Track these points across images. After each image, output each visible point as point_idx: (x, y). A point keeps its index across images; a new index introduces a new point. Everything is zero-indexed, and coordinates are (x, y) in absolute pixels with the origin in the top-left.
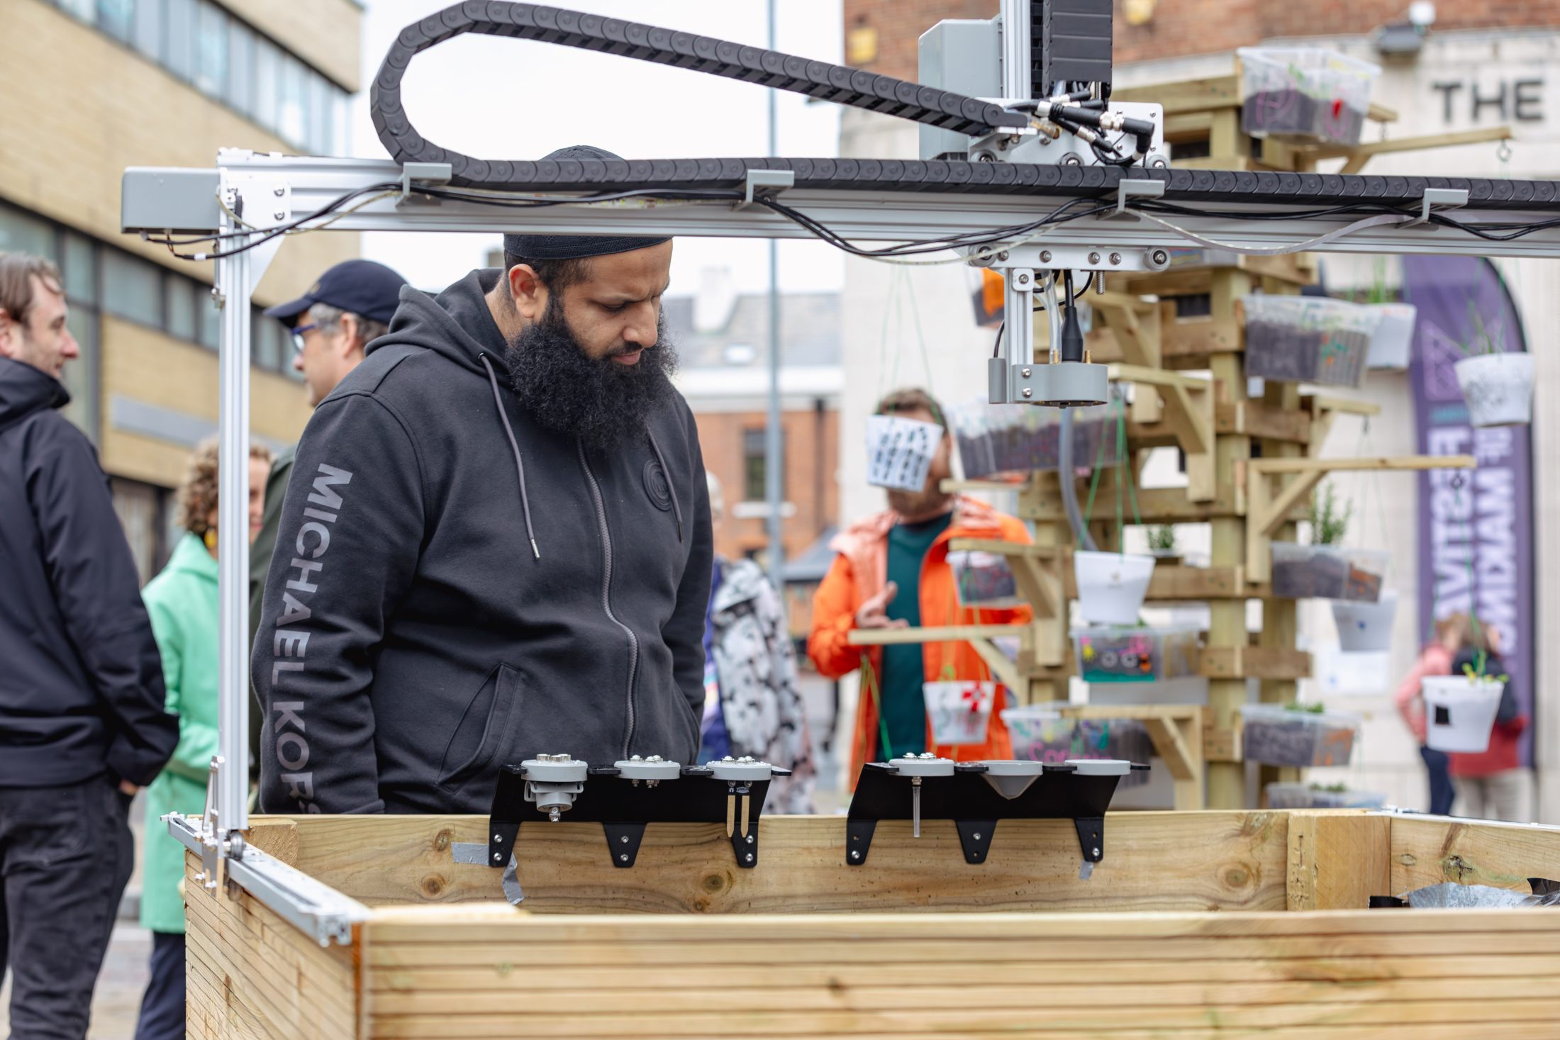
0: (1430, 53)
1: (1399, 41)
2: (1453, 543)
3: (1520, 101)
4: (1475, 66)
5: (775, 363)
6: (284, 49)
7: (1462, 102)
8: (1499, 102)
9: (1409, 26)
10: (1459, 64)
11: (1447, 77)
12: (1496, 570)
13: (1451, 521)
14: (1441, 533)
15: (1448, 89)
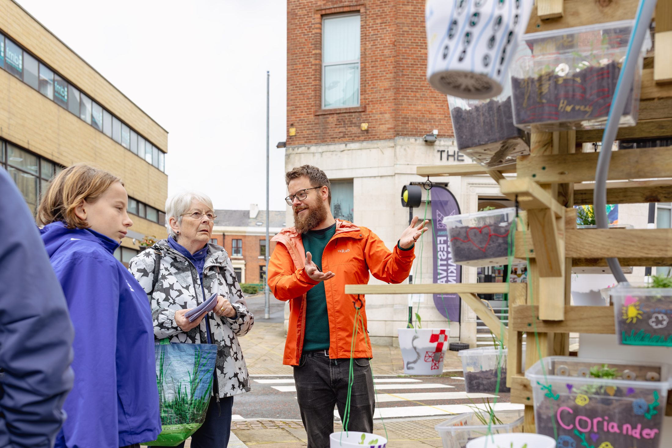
0: (437, 143)
1: (429, 138)
2: (442, 265)
3: (458, 156)
4: (448, 146)
5: (268, 227)
6: (146, 139)
7: (445, 155)
8: (453, 156)
9: (433, 135)
10: (444, 146)
11: (441, 149)
12: (452, 272)
13: (442, 260)
14: (440, 263)
15: (442, 152)
